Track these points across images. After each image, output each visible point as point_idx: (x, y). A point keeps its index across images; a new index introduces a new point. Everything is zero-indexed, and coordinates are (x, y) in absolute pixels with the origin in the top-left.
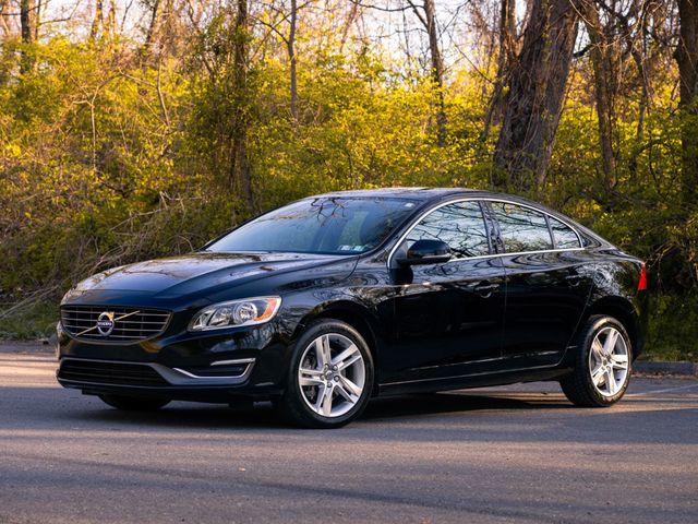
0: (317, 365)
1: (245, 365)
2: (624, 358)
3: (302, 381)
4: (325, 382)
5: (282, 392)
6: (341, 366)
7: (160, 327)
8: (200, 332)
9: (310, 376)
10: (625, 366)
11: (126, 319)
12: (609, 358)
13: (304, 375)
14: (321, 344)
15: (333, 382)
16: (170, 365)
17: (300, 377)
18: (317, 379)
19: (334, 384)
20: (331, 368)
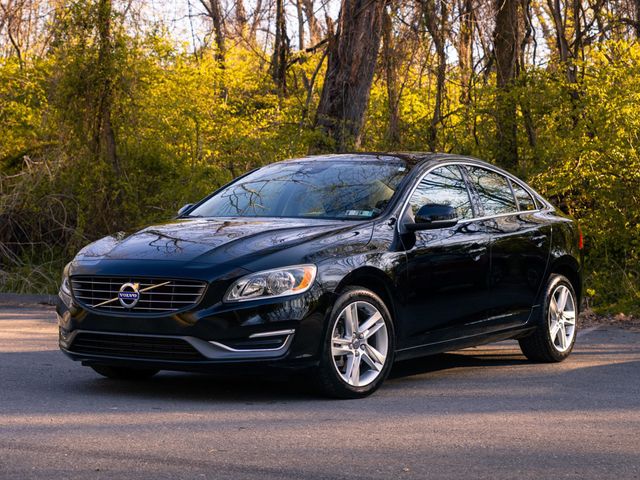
0: (345, 334)
1: (284, 337)
2: (572, 314)
3: (335, 351)
4: (353, 351)
5: (318, 363)
6: (366, 334)
7: (193, 298)
8: (237, 304)
9: (340, 345)
10: (573, 322)
11: (153, 290)
12: (561, 315)
13: (335, 345)
14: (350, 313)
15: (359, 350)
16: (206, 338)
17: (333, 348)
18: (346, 348)
19: (362, 352)
20: (359, 336)
